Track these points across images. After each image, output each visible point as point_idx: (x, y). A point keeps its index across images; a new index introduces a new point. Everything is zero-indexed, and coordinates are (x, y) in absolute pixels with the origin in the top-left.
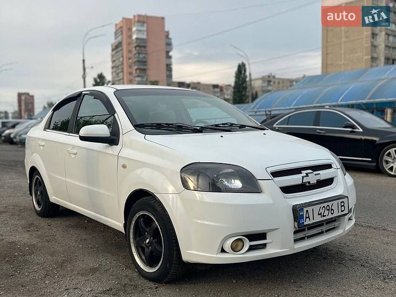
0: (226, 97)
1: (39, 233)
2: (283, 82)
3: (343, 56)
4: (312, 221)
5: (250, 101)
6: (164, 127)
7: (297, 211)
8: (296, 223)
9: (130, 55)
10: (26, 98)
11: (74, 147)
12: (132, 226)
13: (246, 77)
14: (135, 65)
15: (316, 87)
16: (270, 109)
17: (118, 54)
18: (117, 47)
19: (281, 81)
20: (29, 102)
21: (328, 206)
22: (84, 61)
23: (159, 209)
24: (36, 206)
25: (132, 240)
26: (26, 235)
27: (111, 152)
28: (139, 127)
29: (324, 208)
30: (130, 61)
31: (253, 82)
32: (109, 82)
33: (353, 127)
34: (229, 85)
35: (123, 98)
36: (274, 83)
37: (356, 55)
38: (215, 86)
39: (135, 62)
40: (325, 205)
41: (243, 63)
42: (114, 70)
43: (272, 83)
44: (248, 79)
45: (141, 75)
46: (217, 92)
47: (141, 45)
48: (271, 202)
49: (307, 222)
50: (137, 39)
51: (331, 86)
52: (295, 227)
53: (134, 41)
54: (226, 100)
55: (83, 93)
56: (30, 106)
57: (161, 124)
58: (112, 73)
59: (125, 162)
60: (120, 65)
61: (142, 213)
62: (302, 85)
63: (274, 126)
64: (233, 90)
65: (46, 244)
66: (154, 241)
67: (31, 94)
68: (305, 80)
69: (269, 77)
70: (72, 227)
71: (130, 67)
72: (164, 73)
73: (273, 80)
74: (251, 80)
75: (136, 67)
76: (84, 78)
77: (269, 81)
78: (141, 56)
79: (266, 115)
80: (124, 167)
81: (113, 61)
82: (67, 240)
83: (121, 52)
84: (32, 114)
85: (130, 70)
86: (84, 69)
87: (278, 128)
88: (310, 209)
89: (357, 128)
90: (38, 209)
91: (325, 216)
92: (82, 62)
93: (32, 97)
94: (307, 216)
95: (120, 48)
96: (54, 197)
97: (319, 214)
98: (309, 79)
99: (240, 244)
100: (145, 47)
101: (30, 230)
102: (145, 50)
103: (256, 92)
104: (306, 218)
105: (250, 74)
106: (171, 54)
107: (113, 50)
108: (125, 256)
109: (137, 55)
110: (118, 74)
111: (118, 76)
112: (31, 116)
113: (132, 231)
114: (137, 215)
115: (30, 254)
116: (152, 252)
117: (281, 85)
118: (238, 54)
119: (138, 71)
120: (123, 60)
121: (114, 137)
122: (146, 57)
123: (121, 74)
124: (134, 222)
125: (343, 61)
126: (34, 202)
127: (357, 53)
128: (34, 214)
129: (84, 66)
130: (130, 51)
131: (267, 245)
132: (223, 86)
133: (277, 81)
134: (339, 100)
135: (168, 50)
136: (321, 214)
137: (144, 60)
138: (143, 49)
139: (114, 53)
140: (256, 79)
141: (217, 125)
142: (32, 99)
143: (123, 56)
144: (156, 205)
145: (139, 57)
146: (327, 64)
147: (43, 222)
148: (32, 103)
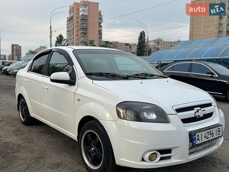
0: (133, 51)
1: (23, 136)
2: (166, 43)
3: (202, 29)
4: (201, 142)
5: (147, 54)
6: (104, 75)
7: (192, 136)
8: (191, 143)
9: (78, 25)
10: (16, 48)
11: (46, 84)
12: (83, 139)
13: (145, 40)
14: (80, 31)
15: (188, 48)
16: (160, 60)
17: (71, 23)
18: (70, 20)
19: (165, 43)
20: (18, 50)
21: (211, 131)
22: (51, 27)
23: (101, 129)
24: (22, 118)
25: (82, 147)
26: (15, 138)
27: (70, 90)
28: (89, 75)
29: (208, 133)
30: (78, 28)
31: (149, 43)
32: (65, 39)
33: (212, 74)
34: (135, 44)
35: (78, 55)
36: (161, 43)
37: (210, 29)
38: (127, 44)
39: (80, 29)
40: (209, 131)
41: (143, 31)
42: (68, 33)
43: (160, 44)
44: (146, 41)
45: (84, 36)
46: (128, 48)
47: (84, 19)
48: (176, 129)
49: (198, 142)
50: (82, 15)
51: (197, 47)
52: (190, 146)
53: (81, 16)
54: (133, 53)
55: (53, 50)
56: (19, 52)
57: (102, 73)
58: (67, 35)
59: (79, 97)
60: (72, 30)
61: (89, 131)
62: (180, 46)
63: (164, 71)
64: (137, 47)
65: (28, 144)
66: (97, 150)
67: (19, 45)
68: (182, 43)
69: (158, 40)
70: (44, 133)
71: (78, 31)
72: (97, 36)
73: (160, 42)
74: (148, 42)
75: (81, 32)
76: (51, 37)
77: (159, 43)
78: (84, 25)
79: (158, 63)
80: (79, 100)
81: (68, 28)
82: (40, 142)
83: (73, 22)
84: (20, 57)
85: (77, 33)
86: (51, 32)
87: (167, 72)
88: (200, 134)
89: (215, 75)
90: (23, 120)
91: (209, 138)
92: (50, 28)
93: (20, 47)
94: (198, 139)
95: (72, 20)
96: (33, 114)
97: (205, 137)
98: (183, 43)
99: (155, 156)
100: (87, 20)
101: (17, 134)
102: (87, 22)
103: (150, 49)
104: (197, 140)
105: (148, 38)
106: (101, 24)
107: (68, 21)
108: (77, 155)
109: (82, 24)
110: (70, 35)
111: (70, 37)
112: (19, 58)
113: (82, 141)
114: (86, 132)
115: (18, 151)
116: (95, 156)
117: (165, 45)
118: (141, 26)
119: (82, 34)
120: (73, 27)
121: (73, 81)
122: (87, 26)
123: (72, 35)
124: (84, 136)
125: (202, 33)
126: (21, 116)
127: (210, 28)
128: (20, 123)
129: (51, 30)
130: (78, 22)
131: (172, 157)
132: (131, 44)
133: (163, 43)
134: (202, 56)
135: (100, 22)
136: (206, 137)
137: (86, 27)
138: (86, 21)
139: (68, 23)
140: (151, 41)
141: (137, 75)
142: (20, 49)
143: (73, 25)
144: (99, 127)
145: (83, 26)
146: (192, 34)
147: (26, 129)
148: (20, 51)
